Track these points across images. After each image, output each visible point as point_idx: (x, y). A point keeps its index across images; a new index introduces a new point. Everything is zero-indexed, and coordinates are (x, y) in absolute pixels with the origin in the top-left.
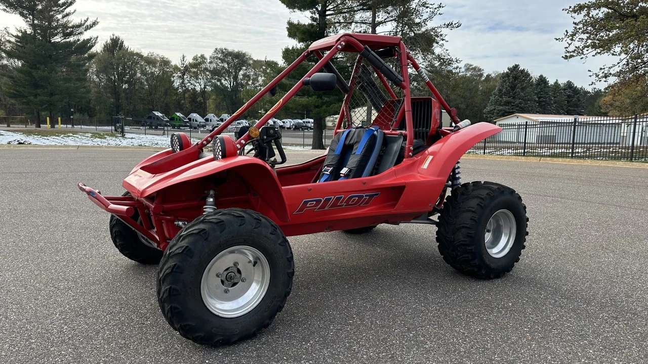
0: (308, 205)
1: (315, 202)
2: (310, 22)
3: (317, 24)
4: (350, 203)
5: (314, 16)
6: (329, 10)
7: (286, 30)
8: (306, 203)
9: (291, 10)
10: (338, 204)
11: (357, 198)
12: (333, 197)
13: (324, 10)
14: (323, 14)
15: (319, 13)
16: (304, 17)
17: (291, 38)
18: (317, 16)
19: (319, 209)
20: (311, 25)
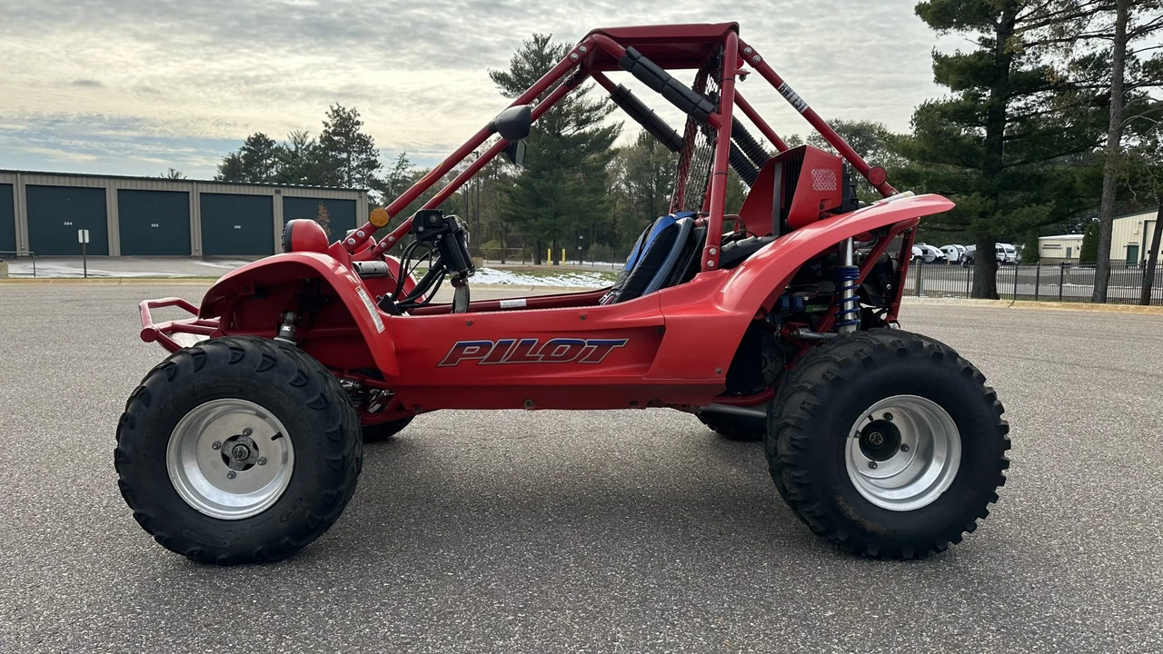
0: (465, 352)
1: (478, 348)
2: (978, 48)
3: (993, 50)
4: (553, 355)
5: (986, 36)
6: (1020, 20)
7: (932, 70)
8: (463, 346)
9: (940, 31)
10: (527, 355)
11: (569, 346)
12: (515, 340)
13: (1008, 21)
14: (1006, 30)
15: (998, 28)
16: (965, 42)
17: (940, 85)
18: (994, 35)
19: (486, 361)
20: (979, 55)
